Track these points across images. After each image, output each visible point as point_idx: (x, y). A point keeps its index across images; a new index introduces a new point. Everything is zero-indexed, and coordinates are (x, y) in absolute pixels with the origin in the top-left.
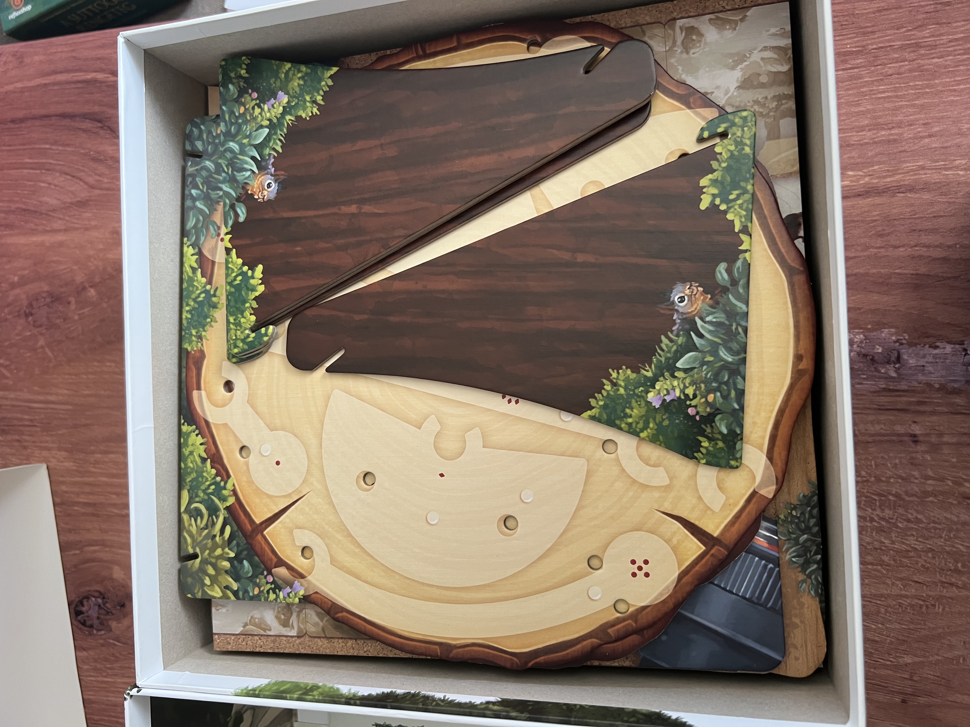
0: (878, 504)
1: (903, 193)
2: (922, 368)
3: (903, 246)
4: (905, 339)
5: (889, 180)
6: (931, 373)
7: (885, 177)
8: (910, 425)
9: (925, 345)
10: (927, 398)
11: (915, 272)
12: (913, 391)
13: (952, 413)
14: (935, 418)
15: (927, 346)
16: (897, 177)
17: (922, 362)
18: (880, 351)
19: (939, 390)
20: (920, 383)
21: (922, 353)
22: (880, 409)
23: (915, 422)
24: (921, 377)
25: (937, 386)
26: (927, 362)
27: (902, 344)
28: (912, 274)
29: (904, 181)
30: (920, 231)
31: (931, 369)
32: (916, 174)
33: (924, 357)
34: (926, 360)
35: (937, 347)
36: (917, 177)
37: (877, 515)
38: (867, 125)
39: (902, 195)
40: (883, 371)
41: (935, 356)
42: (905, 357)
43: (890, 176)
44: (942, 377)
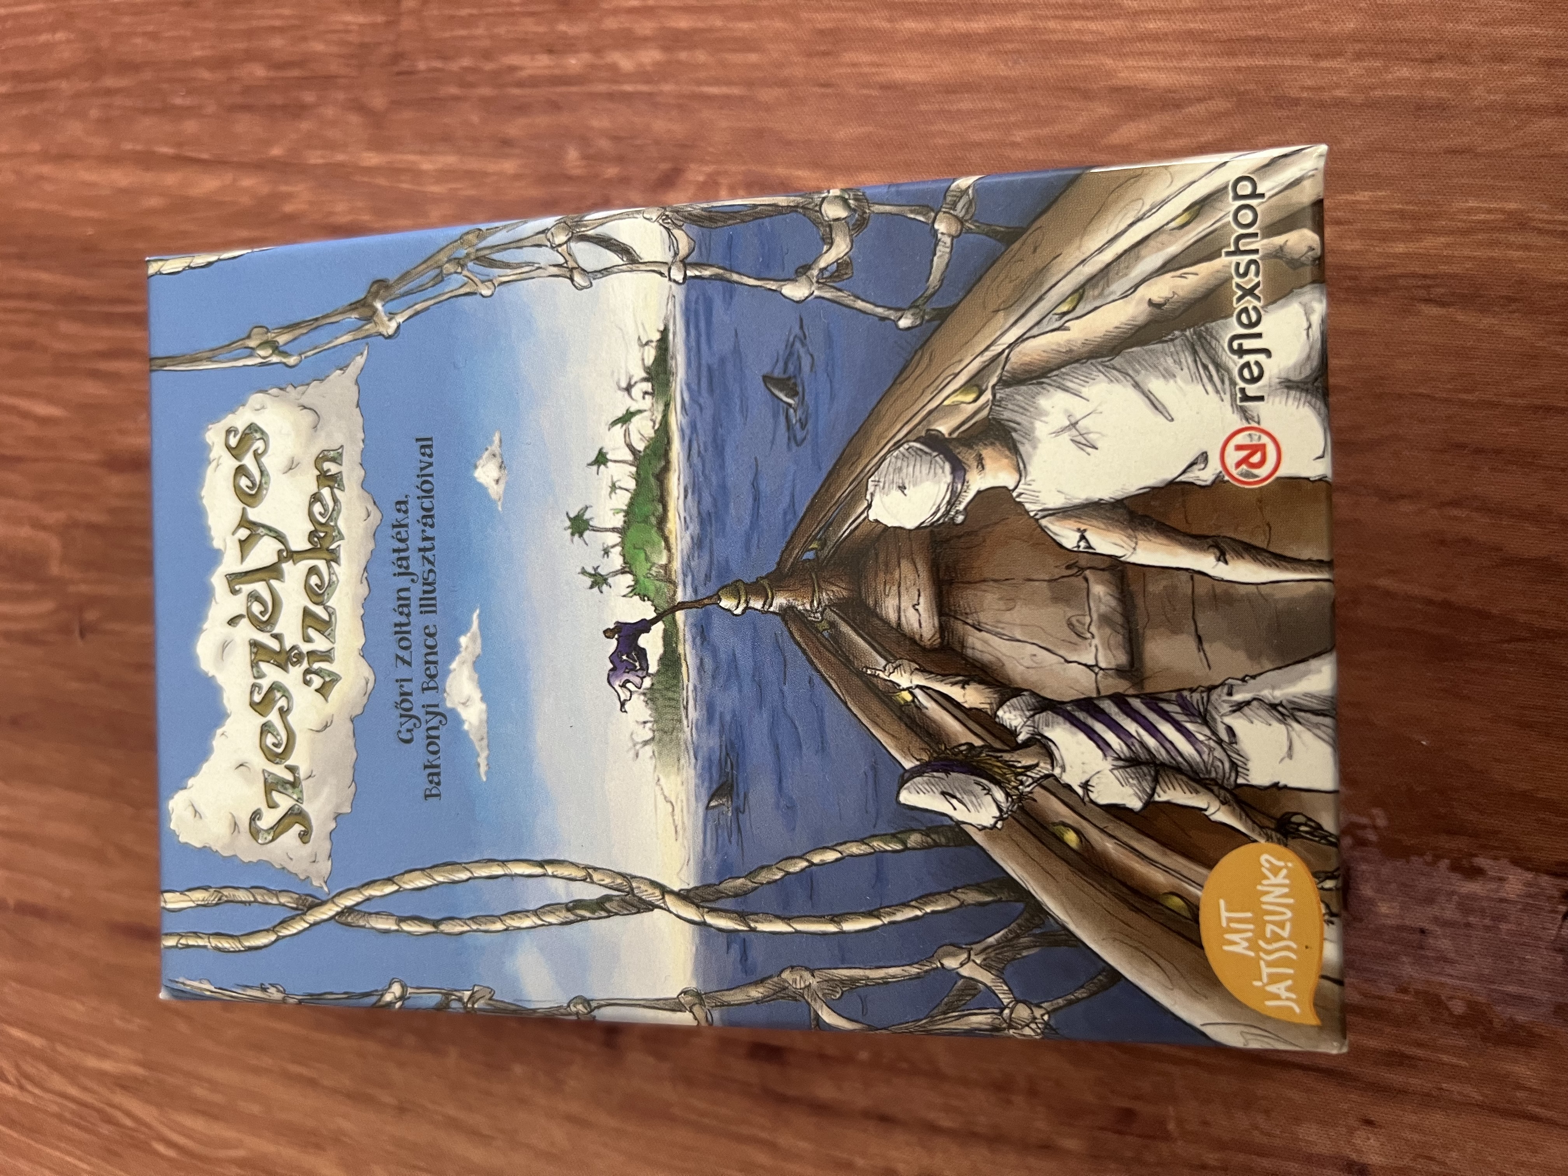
1: (1442, 304)
2: (1417, 936)
3: (1414, 496)
4: (1375, 828)
5: (1400, 248)
6: (1446, 960)
7: (1386, 237)
8: (1351, 1131)
9: (1437, 858)
10: (1420, 1045)
11: (1440, 596)
13: (1494, 1110)
14: (1437, 1119)
15: (1444, 863)
16: (1430, 243)
17: (1419, 917)
19: (1460, 1023)
20: (1404, 990)
21: (1423, 884)
23: (1369, 1123)
24: (1408, 969)
25: (1458, 1008)
26: (1436, 920)
27: (1361, 843)
28: (1430, 602)
29: (1448, 260)
30: (1478, 451)
31: (1445, 944)
32: (1492, 244)
33: (1429, 899)
34: (1435, 910)
35: (1475, 873)
36: (1496, 253)
38: (1353, 38)
39: (1435, 310)
41: (1466, 905)
42: (1367, 890)
43: (1407, 236)
44: (1480, 978)
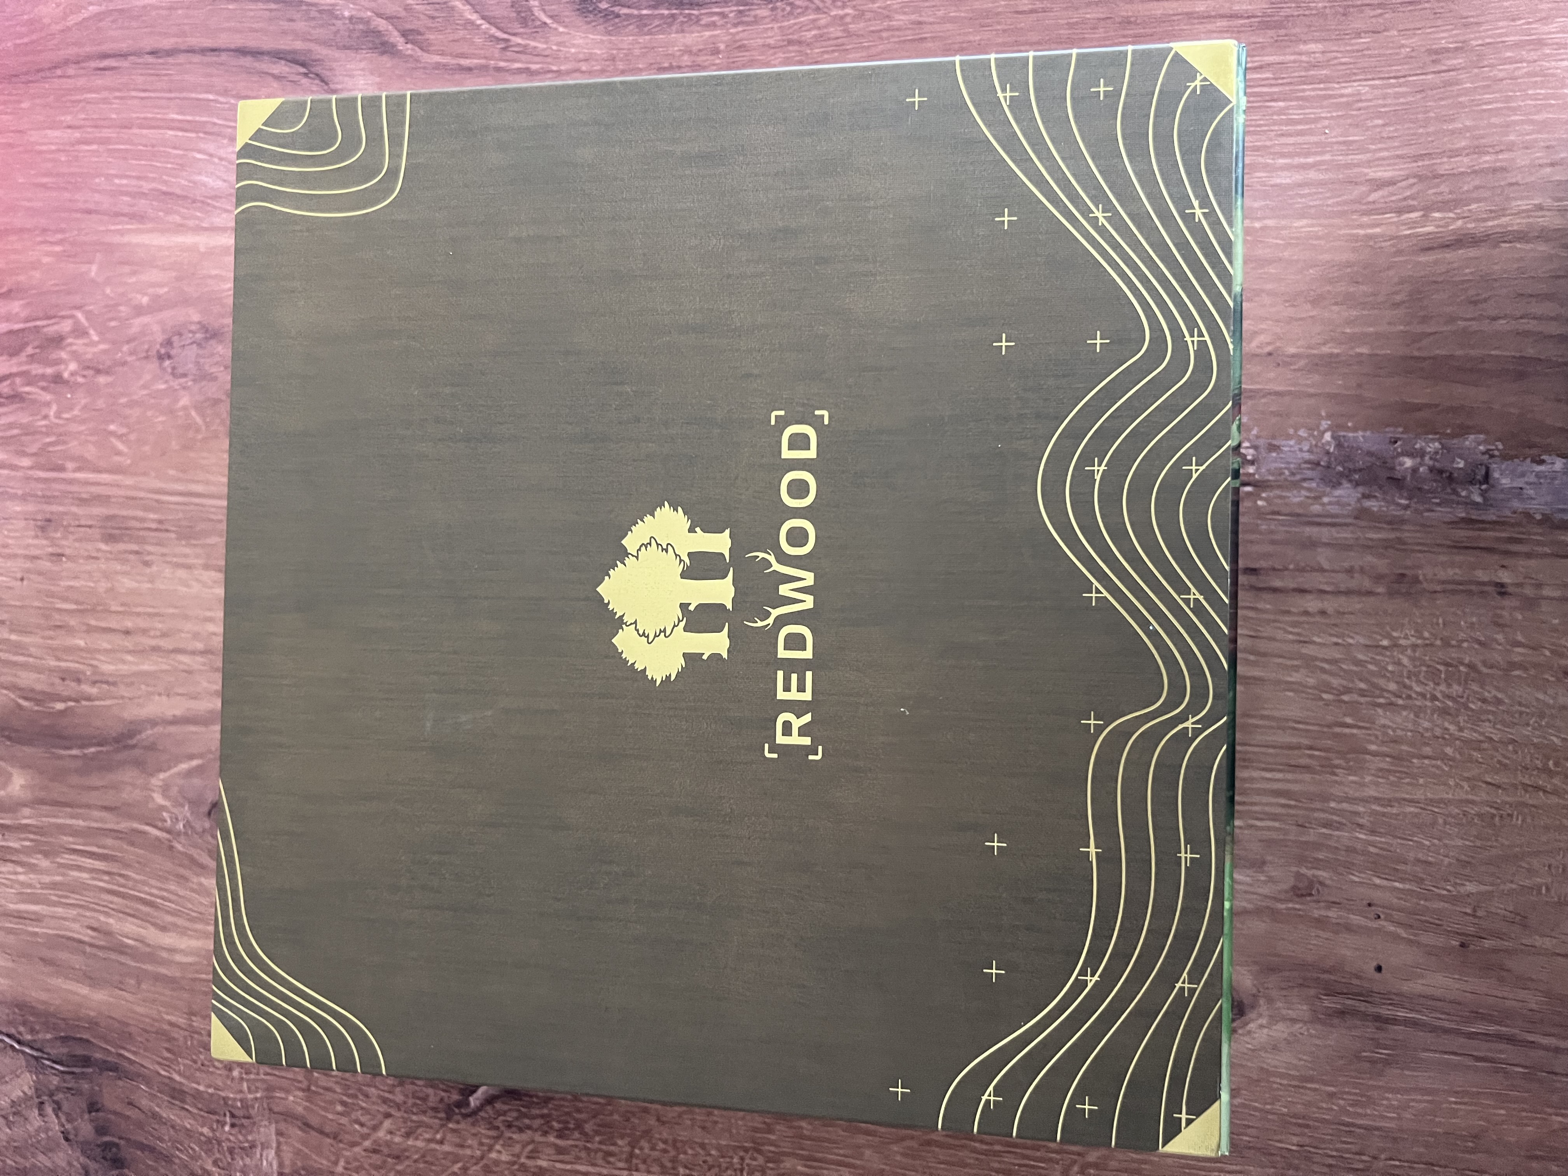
0: (1443, 676)
12: (1503, 523)
18: (1461, 465)
22: (1455, 547)
37: (1441, 692)
40: (1464, 493)
